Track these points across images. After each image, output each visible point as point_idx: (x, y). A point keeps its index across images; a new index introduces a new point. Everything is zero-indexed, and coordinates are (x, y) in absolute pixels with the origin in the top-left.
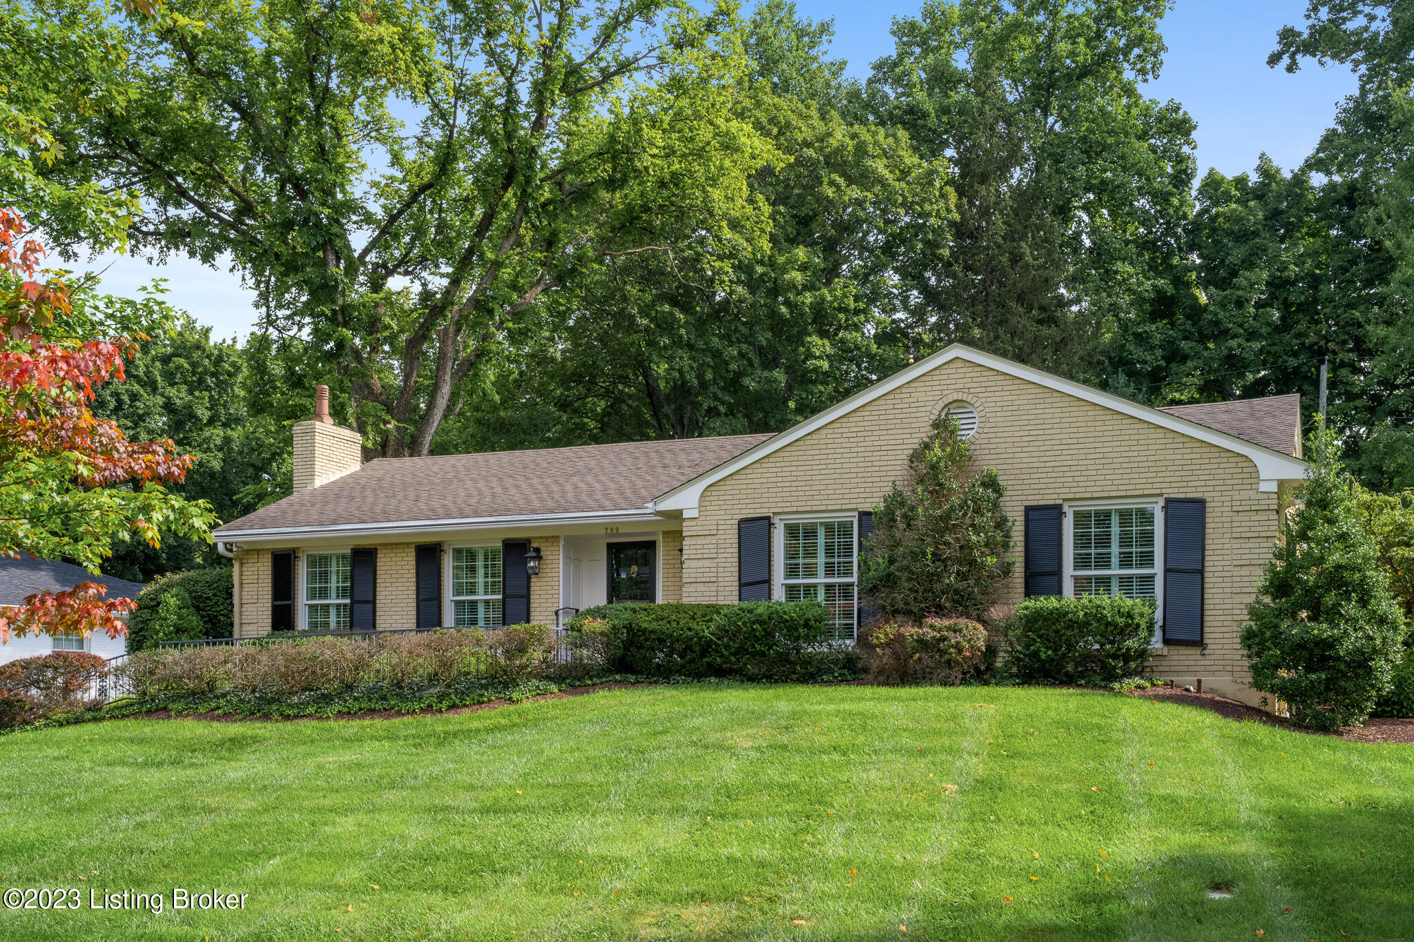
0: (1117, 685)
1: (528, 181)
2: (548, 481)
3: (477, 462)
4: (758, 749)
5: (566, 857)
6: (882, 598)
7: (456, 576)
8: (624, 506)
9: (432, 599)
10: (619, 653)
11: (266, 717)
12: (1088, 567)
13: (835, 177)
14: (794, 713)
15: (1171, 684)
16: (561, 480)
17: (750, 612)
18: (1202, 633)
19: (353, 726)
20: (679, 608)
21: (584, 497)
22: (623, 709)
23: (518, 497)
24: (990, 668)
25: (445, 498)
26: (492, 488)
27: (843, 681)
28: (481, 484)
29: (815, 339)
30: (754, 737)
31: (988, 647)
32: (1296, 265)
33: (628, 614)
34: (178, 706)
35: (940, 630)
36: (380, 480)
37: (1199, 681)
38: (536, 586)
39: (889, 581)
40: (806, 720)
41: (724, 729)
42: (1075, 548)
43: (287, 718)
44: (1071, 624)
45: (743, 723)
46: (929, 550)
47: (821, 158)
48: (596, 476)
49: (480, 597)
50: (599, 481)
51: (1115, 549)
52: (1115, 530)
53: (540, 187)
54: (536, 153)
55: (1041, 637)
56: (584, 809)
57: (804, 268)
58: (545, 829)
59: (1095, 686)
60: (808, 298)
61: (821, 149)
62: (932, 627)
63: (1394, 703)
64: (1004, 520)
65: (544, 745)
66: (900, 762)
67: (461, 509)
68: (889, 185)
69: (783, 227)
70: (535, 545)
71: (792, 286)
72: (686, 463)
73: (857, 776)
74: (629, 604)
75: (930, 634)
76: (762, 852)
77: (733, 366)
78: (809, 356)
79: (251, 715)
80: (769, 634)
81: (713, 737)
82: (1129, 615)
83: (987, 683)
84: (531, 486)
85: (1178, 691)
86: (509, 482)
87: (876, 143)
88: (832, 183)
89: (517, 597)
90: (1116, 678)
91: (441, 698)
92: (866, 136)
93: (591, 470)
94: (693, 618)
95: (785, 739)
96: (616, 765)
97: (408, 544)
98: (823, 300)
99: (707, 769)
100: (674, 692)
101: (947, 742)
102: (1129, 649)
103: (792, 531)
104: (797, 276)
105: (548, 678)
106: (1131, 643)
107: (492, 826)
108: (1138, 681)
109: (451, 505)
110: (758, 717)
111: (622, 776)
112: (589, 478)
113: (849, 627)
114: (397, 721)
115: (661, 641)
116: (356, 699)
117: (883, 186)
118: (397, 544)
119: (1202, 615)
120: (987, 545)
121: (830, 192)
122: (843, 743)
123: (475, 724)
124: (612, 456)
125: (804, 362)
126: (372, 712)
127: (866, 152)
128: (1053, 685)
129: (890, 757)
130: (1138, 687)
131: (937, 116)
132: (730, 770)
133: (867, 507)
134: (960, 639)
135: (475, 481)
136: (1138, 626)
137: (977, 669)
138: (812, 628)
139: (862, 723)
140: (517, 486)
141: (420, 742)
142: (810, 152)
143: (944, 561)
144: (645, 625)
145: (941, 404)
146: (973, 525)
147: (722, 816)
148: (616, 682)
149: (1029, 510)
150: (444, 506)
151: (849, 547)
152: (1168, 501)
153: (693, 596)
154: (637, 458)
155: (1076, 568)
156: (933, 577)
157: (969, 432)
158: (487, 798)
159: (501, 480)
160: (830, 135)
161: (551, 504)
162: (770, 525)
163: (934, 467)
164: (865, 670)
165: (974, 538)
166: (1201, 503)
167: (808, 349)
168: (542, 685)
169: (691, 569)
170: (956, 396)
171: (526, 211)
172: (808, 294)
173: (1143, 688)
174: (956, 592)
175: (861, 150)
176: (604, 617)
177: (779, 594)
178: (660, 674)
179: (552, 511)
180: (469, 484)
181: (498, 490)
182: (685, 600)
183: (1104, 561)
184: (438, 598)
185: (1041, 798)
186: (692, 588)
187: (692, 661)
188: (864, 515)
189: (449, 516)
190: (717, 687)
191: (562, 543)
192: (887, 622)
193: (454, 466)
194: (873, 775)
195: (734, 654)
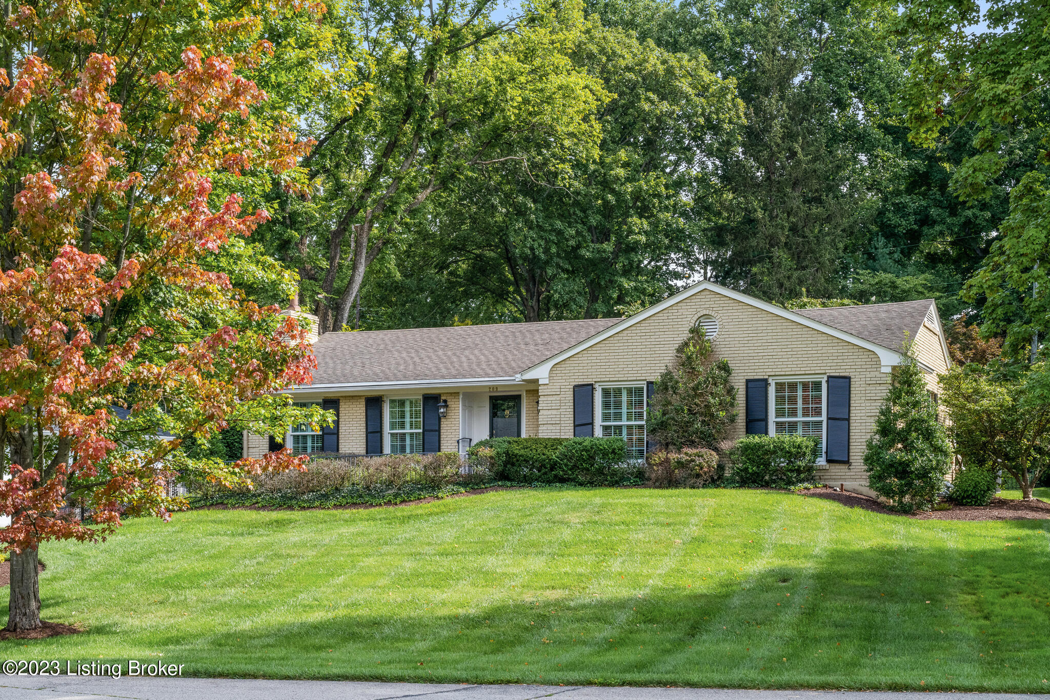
0: (792, 488)
1: (422, 119)
2: (449, 353)
3: (398, 337)
4: (582, 523)
5: (487, 573)
6: (659, 436)
7: (392, 417)
8: (501, 374)
9: (377, 432)
10: (501, 468)
11: (291, 508)
12: (783, 416)
13: (650, 94)
14: (603, 503)
15: (825, 486)
16: (458, 353)
17: (580, 444)
18: (849, 456)
19: (347, 513)
20: (537, 441)
21: (475, 367)
22: (506, 503)
23: (431, 365)
24: (720, 477)
25: (382, 365)
26: (412, 358)
27: (636, 485)
28: (404, 355)
29: (636, 219)
30: (580, 517)
31: (719, 466)
32: (1021, 150)
33: (506, 445)
34: (232, 501)
35: (691, 456)
36: (334, 349)
37: (842, 485)
38: (444, 424)
39: (663, 425)
40: (609, 507)
41: (564, 513)
42: (776, 405)
43: (303, 508)
44: (767, 452)
45: (574, 509)
46: (686, 408)
47: (640, 79)
48: (481, 350)
49: (407, 430)
50: (483, 354)
51: (800, 405)
52: (800, 393)
53: (431, 123)
54: (428, 99)
55: (749, 459)
56: (491, 553)
57: (626, 165)
58: (475, 562)
59: (781, 488)
60: (629, 188)
61: (640, 71)
62: (686, 454)
63: (973, 497)
64: (732, 388)
65: (465, 522)
66: (656, 530)
67: (395, 374)
68: (691, 100)
69: (609, 132)
70: (443, 398)
71: (617, 178)
72: (540, 342)
73: (633, 536)
74: (506, 438)
75: (685, 458)
76: (580, 570)
77: (572, 243)
78: (630, 232)
79: (280, 507)
80: (592, 458)
81: (557, 518)
82: (799, 447)
83: (718, 486)
84: (438, 356)
85: (829, 491)
86: (423, 354)
87: (681, 67)
88: (648, 99)
89: (432, 431)
90: (793, 484)
91: (396, 496)
92: (673, 62)
93: (477, 345)
94: (546, 447)
95: (597, 518)
96: (505, 532)
97: (360, 397)
98: (641, 189)
99: (555, 533)
100: (535, 492)
101: (683, 519)
102: (799, 466)
103: (606, 392)
104: (621, 172)
105: (458, 484)
106: (801, 463)
107: (446, 562)
108: (806, 485)
109: (387, 371)
110: (583, 506)
111: (510, 538)
112: (476, 352)
113: (641, 452)
114: (373, 509)
115: (527, 461)
116: (343, 497)
117: (687, 101)
118: (353, 396)
119: (849, 446)
120: (720, 404)
121: (647, 107)
122: (628, 520)
123: (420, 512)
124: (490, 334)
125: (627, 236)
126: (354, 505)
127: (674, 74)
128: (757, 488)
129: (651, 527)
130: (806, 488)
131: (732, 39)
132: (567, 534)
133: (652, 379)
134: (701, 461)
135: (399, 352)
136: (805, 453)
137: (712, 478)
138: (617, 454)
139: (640, 509)
140: (429, 357)
141: (390, 521)
142: (630, 76)
143: (695, 414)
144: (517, 452)
145: (696, 317)
146: (712, 394)
147: (562, 556)
148: (499, 486)
149: (748, 381)
150: (383, 371)
151: (641, 402)
152: (829, 377)
153: (546, 432)
154: (507, 336)
155: (777, 416)
156: (689, 424)
157: (713, 334)
158: (441, 549)
159: (417, 351)
160: (646, 61)
161: (454, 372)
162: (593, 389)
163: (689, 358)
164: (649, 479)
165: (712, 401)
166: (848, 378)
167: (630, 227)
168: (455, 488)
169: (543, 416)
170: (705, 312)
171: (421, 139)
172: (629, 185)
173: (808, 489)
174: (702, 432)
175: (670, 71)
176: (491, 447)
177: (598, 432)
178: (526, 481)
179: (455, 377)
180: (396, 354)
181: (417, 359)
182: (541, 436)
183: (793, 413)
184: (380, 432)
185: (722, 546)
186: (545, 427)
187: (545, 473)
188: (650, 384)
189: (388, 379)
190: (560, 489)
191: (461, 397)
192: (660, 450)
193: (383, 340)
194: (641, 536)
195: (570, 470)
